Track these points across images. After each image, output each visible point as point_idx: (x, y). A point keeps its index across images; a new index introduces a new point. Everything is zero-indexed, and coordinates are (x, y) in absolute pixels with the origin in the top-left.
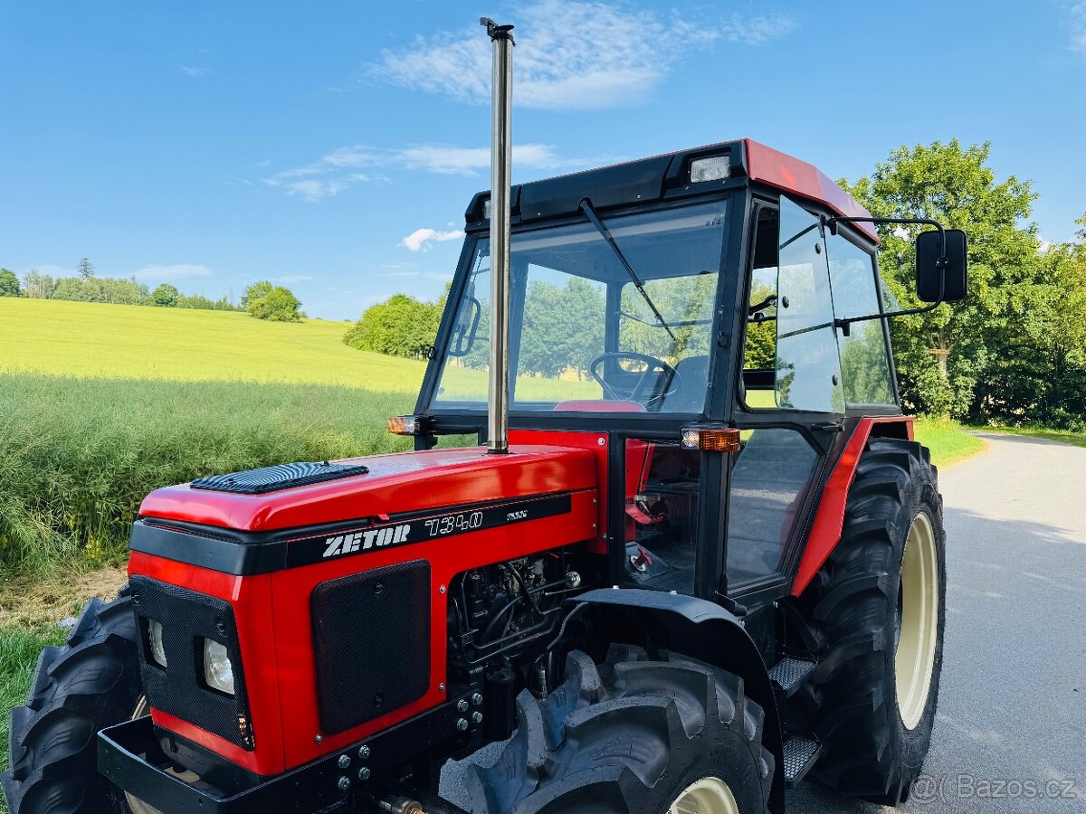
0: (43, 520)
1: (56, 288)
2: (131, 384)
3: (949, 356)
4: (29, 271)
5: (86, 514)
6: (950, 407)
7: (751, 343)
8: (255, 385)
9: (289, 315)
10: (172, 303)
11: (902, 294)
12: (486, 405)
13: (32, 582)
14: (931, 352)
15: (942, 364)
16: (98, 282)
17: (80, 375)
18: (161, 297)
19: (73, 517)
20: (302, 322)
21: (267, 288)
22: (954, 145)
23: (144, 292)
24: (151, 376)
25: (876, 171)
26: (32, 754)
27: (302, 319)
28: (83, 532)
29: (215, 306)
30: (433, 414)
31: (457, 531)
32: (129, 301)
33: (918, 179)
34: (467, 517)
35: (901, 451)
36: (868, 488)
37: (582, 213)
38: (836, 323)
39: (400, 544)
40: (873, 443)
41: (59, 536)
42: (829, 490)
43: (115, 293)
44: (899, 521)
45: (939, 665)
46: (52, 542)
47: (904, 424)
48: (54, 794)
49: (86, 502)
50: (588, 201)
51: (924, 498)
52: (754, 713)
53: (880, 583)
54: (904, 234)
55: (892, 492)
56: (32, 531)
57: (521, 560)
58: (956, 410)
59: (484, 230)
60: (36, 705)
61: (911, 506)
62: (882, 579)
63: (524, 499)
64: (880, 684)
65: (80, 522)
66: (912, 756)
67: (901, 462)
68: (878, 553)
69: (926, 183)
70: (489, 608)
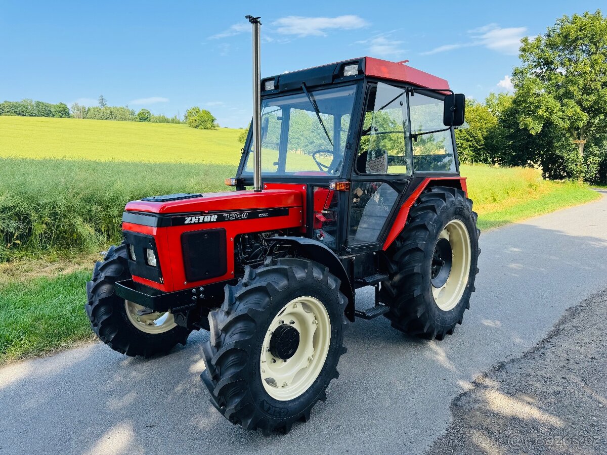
0: (91, 227)
1: (88, 113)
2: (126, 164)
3: (585, 144)
4: (73, 103)
5: (109, 225)
6: (584, 175)
7: (469, 137)
8: (188, 165)
9: (209, 126)
10: (148, 120)
11: (558, 108)
12: (253, 173)
13: (88, 254)
14: (575, 142)
15: (581, 150)
16: (109, 109)
17: (103, 160)
18: (142, 116)
19: (104, 226)
20: (216, 130)
21: (198, 111)
22: (598, 13)
23: (133, 114)
24: (136, 160)
25: (547, 32)
26: (94, 296)
27: (216, 128)
28: (108, 232)
29: (170, 121)
30: (243, 177)
31: (236, 219)
32: (125, 119)
33: (573, 36)
34: (241, 214)
35: (442, 192)
36: (422, 207)
37: (301, 89)
38: (411, 136)
39: (213, 222)
40: (434, 189)
41: (98, 234)
42: (403, 208)
43: (118, 115)
44: (435, 222)
45: (470, 288)
46: (95, 237)
47: (458, 180)
48: (102, 309)
49: (109, 219)
50: (304, 83)
51: (457, 213)
52: (335, 280)
53: (419, 246)
54: (564, 72)
55: (433, 209)
56: (86, 231)
57: (268, 233)
58: (587, 176)
59: (266, 95)
60: (95, 280)
61: (444, 215)
62: (421, 244)
63: (267, 209)
64: (419, 286)
65: (106, 228)
66: (443, 321)
67: (443, 197)
68: (422, 234)
69: (577, 39)
70: (252, 248)
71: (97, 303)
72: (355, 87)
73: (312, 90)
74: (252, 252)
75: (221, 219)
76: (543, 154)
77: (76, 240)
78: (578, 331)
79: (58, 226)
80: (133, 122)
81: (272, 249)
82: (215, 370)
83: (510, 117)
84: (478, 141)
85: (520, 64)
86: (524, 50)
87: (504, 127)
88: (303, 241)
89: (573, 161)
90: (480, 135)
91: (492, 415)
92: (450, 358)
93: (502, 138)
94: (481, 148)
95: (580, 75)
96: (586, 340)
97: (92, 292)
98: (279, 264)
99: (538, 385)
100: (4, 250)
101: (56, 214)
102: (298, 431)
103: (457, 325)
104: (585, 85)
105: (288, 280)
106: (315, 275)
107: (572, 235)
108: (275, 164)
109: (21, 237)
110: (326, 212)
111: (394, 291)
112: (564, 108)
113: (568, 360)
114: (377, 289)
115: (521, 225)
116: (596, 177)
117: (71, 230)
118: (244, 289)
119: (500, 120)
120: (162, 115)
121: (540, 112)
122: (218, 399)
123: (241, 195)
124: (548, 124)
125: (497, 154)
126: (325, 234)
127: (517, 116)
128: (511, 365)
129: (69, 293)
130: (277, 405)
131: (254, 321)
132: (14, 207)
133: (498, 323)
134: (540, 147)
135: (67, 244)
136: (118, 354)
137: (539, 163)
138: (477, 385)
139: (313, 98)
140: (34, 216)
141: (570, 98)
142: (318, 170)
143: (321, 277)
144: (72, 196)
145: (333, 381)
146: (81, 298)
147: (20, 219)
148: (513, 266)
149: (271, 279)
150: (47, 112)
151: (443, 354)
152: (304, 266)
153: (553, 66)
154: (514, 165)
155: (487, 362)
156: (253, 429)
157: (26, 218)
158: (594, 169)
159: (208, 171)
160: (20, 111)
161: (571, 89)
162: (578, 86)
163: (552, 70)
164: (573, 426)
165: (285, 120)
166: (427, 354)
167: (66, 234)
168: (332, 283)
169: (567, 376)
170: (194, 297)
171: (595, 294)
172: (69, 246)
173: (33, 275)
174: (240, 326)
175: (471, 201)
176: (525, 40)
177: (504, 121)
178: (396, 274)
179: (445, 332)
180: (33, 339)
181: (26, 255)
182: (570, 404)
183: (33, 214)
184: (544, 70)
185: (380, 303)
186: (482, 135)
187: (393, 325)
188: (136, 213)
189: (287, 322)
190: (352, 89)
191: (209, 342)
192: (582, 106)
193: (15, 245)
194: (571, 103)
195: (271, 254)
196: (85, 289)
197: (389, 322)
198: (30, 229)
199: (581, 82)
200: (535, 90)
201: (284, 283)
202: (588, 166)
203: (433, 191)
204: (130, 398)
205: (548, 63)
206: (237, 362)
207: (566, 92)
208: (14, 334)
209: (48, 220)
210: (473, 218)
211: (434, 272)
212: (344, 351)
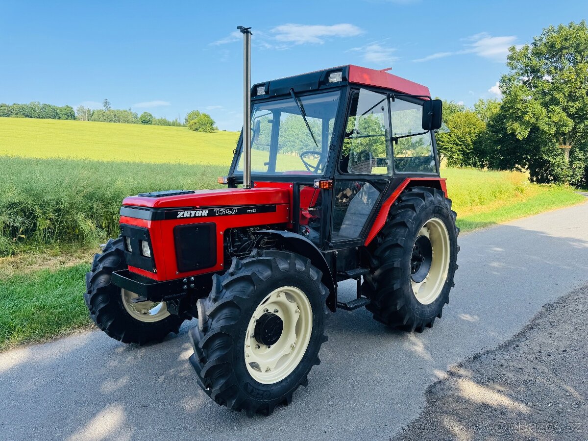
0: (92, 223)
1: (92, 115)
2: (128, 164)
3: (570, 149)
4: (79, 106)
5: (110, 221)
6: (570, 179)
8: (187, 166)
9: (209, 129)
10: (150, 122)
11: (544, 114)
13: (89, 248)
14: (561, 147)
15: (567, 155)
16: (113, 111)
17: (105, 160)
18: (144, 119)
19: (104, 222)
21: (197, 114)
23: (136, 117)
24: (137, 160)
25: (534, 41)
26: (93, 286)
27: (215, 131)
28: (109, 229)
29: (171, 124)
31: (226, 214)
32: (128, 122)
33: (558, 45)
34: (230, 210)
35: (422, 192)
36: (402, 205)
37: (289, 94)
38: (392, 139)
39: (204, 216)
40: (414, 189)
41: (99, 230)
42: (384, 206)
43: (121, 117)
44: (415, 219)
45: (450, 284)
46: (96, 232)
47: (438, 181)
48: (100, 298)
49: (109, 216)
50: (293, 89)
51: (436, 212)
52: (317, 272)
53: (399, 242)
54: (549, 79)
55: (413, 208)
56: (88, 227)
57: (256, 228)
58: (573, 180)
59: (257, 100)
60: (94, 271)
61: (423, 214)
62: (401, 240)
63: (255, 205)
64: (399, 281)
65: (107, 225)
66: (422, 314)
67: (422, 196)
68: (402, 231)
69: (563, 48)
70: (241, 242)
71: (95, 292)
72: (339, 92)
73: (300, 95)
74: (241, 245)
75: (211, 214)
76: (531, 159)
77: (78, 235)
78: (552, 326)
79: (61, 222)
80: (136, 125)
81: (258, 242)
82: (202, 353)
83: (498, 122)
84: (467, 146)
85: (507, 72)
86: (511, 58)
87: (492, 132)
88: (287, 234)
89: (558, 166)
90: (469, 139)
91: (464, 401)
92: (427, 348)
93: (491, 143)
94: (470, 152)
95: (566, 83)
96: (559, 334)
97: (91, 282)
98: (264, 255)
99: (510, 375)
100: (9, 244)
101: (59, 210)
102: (281, 414)
103: (437, 318)
104: (571, 92)
105: (272, 270)
106: (298, 266)
107: (555, 236)
108: (266, 164)
109: (26, 232)
110: (312, 209)
111: (375, 285)
112: (550, 114)
113: (540, 352)
114: (359, 282)
115: (505, 226)
116: (581, 181)
117: (73, 226)
118: (230, 278)
119: (488, 125)
120: (163, 118)
121: (526, 118)
122: (204, 380)
123: (233, 192)
124: (535, 129)
125: (486, 158)
126: (310, 230)
127: (505, 121)
128: (485, 356)
129: (70, 284)
130: (260, 388)
131: (239, 308)
132: (20, 203)
133: (476, 317)
134: (528, 152)
135: (70, 239)
136: (113, 341)
137: (526, 167)
138: (452, 374)
139: (301, 103)
140: (38, 212)
141: (556, 105)
142: (306, 169)
143: (304, 269)
144: (75, 194)
145: (315, 367)
146: (81, 289)
147: (25, 215)
148: (495, 264)
149: (256, 269)
150: (53, 114)
151: (421, 345)
152: (287, 257)
153: (539, 74)
154: (502, 169)
155: (462, 353)
156: (237, 410)
157: (31, 214)
158: (580, 174)
159: (206, 171)
160: (28, 113)
161: (557, 96)
162: (563, 93)
163: (538, 77)
164: (540, 412)
165: (276, 123)
166: (406, 345)
167: (68, 229)
168: (314, 274)
169: (538, 367)
170: (185, 287)
171: (572, 293)
172: (71, 241)
173: (35, 267)
174: (225, 312)
175: (450, 201)
176: (513, 49)
177: (493, 126)
178: (377, 268)
179: (424, 325)
180: (34, 326)
181: (31, 249)
182: (539, 393)
183: (38, 211)
184: (531, 78)
185: (362, 296)
186: (471, 140)
187: (374, 317)
188: (133, 208)
189: (271, 311)
190: (337, 94)
191: (197, 327)
192: (568, 112)
193: (20, 239)
194: (558, 109)
195: (257, 247)
196: (85, 281)
197: (371, 314)
198: (35, 224)
199: (566, 89)
200: (522, 96)
201: (268, 273)
202: (574, 170)
203: (413, 190)
204: (123, 382)
205: (535, 71)
206: (222, 346)
207: (552, 99)
208: (17, 321)
209: (52, 216)
210: (452, 217)
211: (415, 267)
212: (325, 339)
